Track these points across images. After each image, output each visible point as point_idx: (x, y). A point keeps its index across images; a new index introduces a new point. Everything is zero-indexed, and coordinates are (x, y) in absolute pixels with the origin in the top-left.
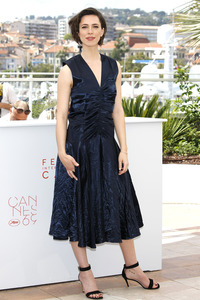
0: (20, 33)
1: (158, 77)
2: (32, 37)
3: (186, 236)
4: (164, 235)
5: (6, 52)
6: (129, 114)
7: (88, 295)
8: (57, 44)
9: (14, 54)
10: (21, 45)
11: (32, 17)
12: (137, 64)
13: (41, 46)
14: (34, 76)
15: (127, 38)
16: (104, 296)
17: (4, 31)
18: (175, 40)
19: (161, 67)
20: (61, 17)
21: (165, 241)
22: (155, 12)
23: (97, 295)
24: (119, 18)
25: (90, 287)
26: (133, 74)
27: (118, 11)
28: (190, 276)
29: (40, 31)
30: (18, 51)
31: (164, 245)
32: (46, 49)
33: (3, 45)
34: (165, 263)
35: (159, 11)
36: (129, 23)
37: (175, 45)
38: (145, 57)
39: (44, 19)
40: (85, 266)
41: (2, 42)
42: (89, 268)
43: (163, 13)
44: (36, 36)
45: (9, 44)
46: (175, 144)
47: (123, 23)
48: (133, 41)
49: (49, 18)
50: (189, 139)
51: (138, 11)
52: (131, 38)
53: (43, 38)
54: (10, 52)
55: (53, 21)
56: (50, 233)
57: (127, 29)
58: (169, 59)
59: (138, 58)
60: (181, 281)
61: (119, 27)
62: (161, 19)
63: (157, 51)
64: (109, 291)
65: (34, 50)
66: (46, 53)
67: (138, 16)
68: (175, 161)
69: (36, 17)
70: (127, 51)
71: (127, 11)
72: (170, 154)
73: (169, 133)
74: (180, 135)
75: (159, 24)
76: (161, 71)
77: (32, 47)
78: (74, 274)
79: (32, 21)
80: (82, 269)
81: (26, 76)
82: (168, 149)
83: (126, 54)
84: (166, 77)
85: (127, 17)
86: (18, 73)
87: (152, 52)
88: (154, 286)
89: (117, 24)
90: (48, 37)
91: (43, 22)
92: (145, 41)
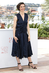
0: (5, 9)
1: (38, 19)
2: (8, 10)
3: (43, 56)
4: (38, 56)
5: (2, 13)
6: (30, 27)
7: (20, 70)
8: (14, 11)
9: (4, 14)
10: (5, 12)
11: (8, 5)
12: (33, 16)
13: (10, 12)
14: (8, 19)
15: (31, 10)
16: (24, 70)
17: (1, 8)
18: (42, 11)
19: (38, 17)
20: (15, 5)
21: (38, 57)
22: (37, 4)
23: (22, 70)
24: (29, 5)
25: (20, 68)
26: (31, 18)
27: (28, 4)
28: (44, 66)
29: (10, 8)
30: (5, 13)
31: (38, 58)
32: (11, 13)
33: (1, 12)
34: (38, 63)
35: (38, 4)
36: (31, 7)
37: (42, 12)
38: (35, 14)
39: (11, 5)
40: (19, 63)
41: (1, 11)
42: (20, 64)
43: (39, 4)
44: (9, 10)
45: (3, 11)
46: (41, 35)
47: (30, 7)
48: (32, 11)
49: (12, 5)
50: (44, 34)
51: (33, 4)
52: (32, 10)
53: (11, 10)
54: (3, 13)
55: (13, 6)
56: (12, 55)
57: (31, 8)
58: (40, 15)
59: (33, 15)
60: (42, 67)
61: (29, 8)
62: (39, 6)
63: (38, 13)
64: (25, 69)
65: (9, 13)
66: (11, 14)
67: (33, 5)
68: (41, 39)
69: (9, 5)
70: (31, 13)
71: (31, 4)
72: (40, 37)
73: (40, 32)
74: (42, 33)
75: (38, 7)
76: (38, 18)
77: (8, 12)
78: (17, 65)
79: (8, 6)
80: (18, 64)
81: (6, 19)
82: (39, 36)
83: (30, 14)
84: (39, 19)
85: (31, 5)
86: (5, 18)
87: (36, 13)
88: (36, 68)
89: (28, 7)
90: (12, 10)
91: (11, 6)
92: (35, 11)
